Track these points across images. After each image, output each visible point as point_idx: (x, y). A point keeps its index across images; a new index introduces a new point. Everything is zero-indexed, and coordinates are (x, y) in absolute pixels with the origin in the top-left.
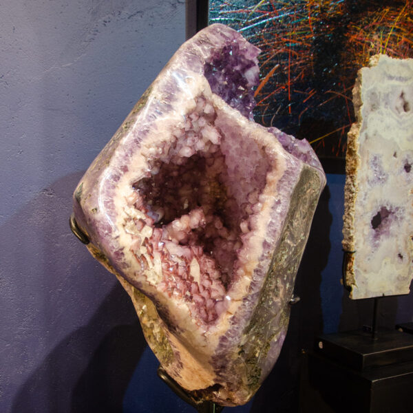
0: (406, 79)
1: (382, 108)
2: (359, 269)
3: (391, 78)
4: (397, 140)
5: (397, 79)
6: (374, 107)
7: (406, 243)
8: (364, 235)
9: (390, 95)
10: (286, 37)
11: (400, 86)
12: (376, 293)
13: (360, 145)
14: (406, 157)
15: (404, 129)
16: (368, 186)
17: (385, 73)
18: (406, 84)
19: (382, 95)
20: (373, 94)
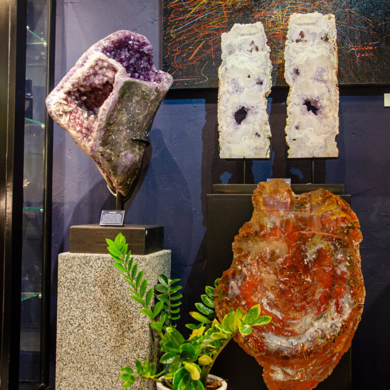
0: (254, 34)
1: (237, 52)
2: (224, 141)
3: (243, 35)
4: (250, 68)
5: (247, 35)
6: (230, 53)
7: (261, 127)
8: (226, 122)
9: (243, 44)
10: (209, 25)
11: (249, 38)
12: (239, 156)
13: (222, 74)
14: (258, 77)
15: (254, 61)
16: (229, 96)
17: (238, 33)
18: (255, 36)
19: (237, 45)
20: (230, 46)
